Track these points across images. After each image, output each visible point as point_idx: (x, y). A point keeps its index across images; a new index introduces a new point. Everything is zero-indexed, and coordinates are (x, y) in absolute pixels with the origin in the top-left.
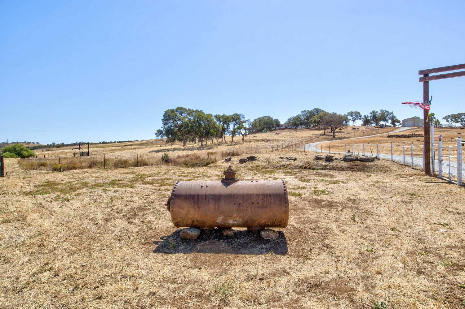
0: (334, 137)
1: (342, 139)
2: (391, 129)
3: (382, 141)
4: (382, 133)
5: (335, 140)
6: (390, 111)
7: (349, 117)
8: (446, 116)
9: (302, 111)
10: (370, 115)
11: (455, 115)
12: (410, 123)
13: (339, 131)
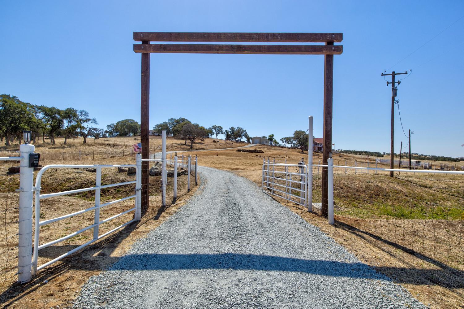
0: (192, 147)
1: (198, 150)
2: (243, 145)
3: (230, 154)
4: (235, 147)
5: (192, 150)
6: (244, 129)
7: (214, 131)
8: (283, 138)
9: (169, 119)
10: (229, 130)
11: (287, 138)
12: (258, 140)
13: (201, 142)
